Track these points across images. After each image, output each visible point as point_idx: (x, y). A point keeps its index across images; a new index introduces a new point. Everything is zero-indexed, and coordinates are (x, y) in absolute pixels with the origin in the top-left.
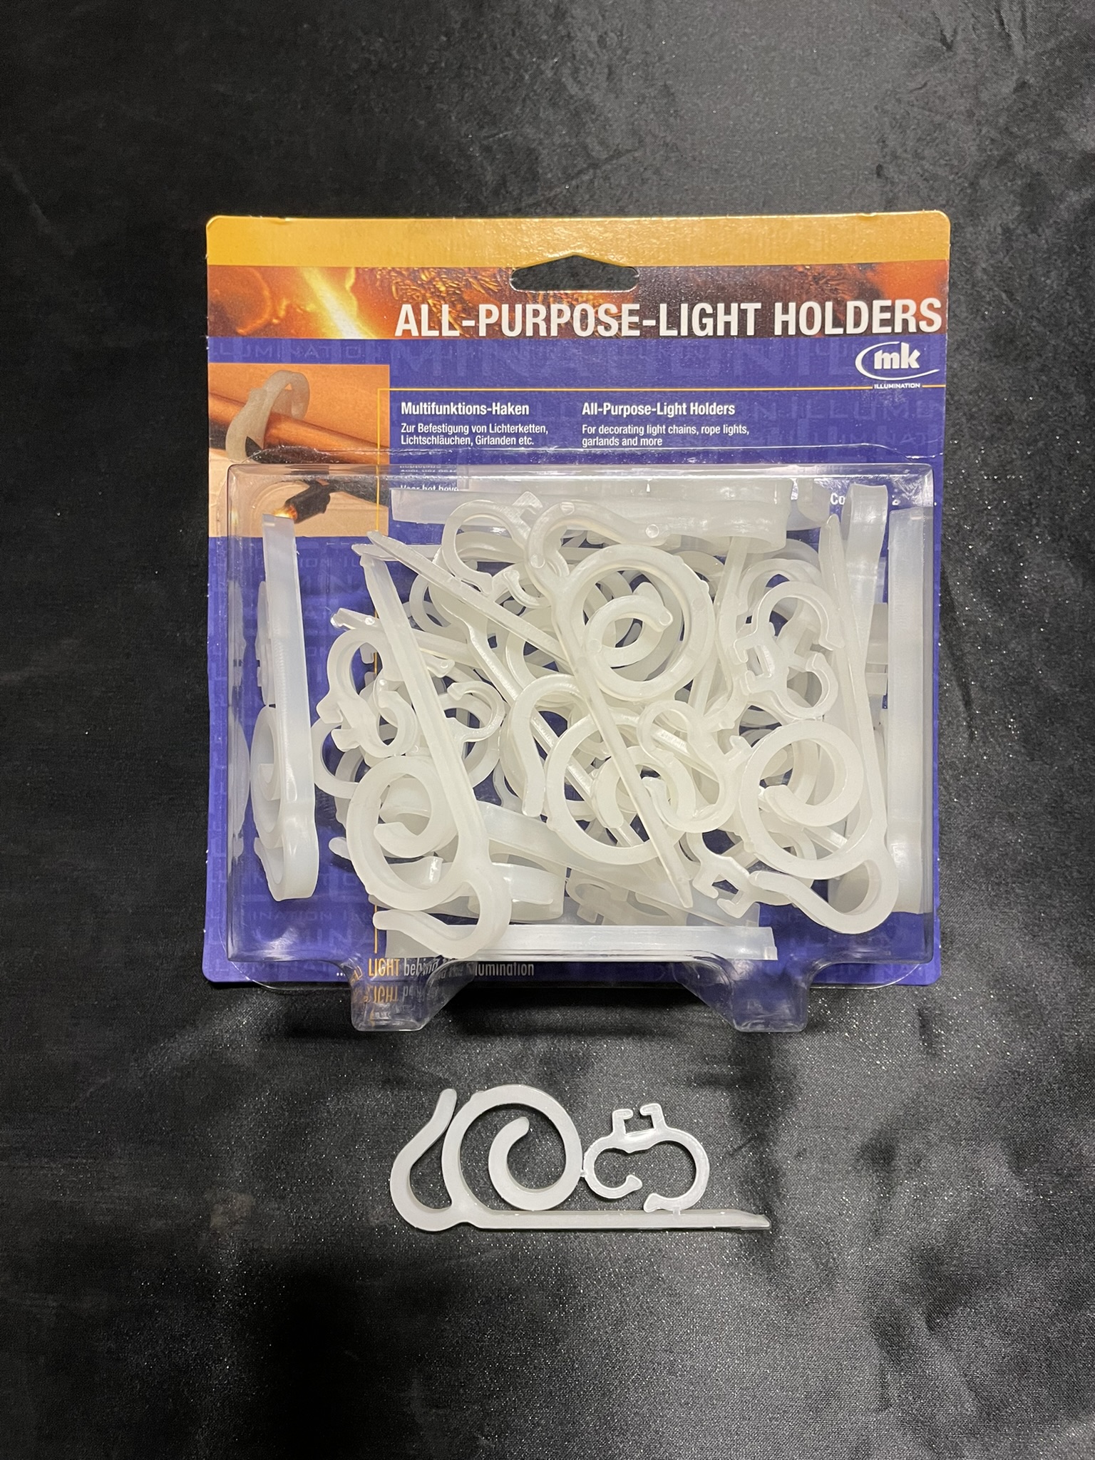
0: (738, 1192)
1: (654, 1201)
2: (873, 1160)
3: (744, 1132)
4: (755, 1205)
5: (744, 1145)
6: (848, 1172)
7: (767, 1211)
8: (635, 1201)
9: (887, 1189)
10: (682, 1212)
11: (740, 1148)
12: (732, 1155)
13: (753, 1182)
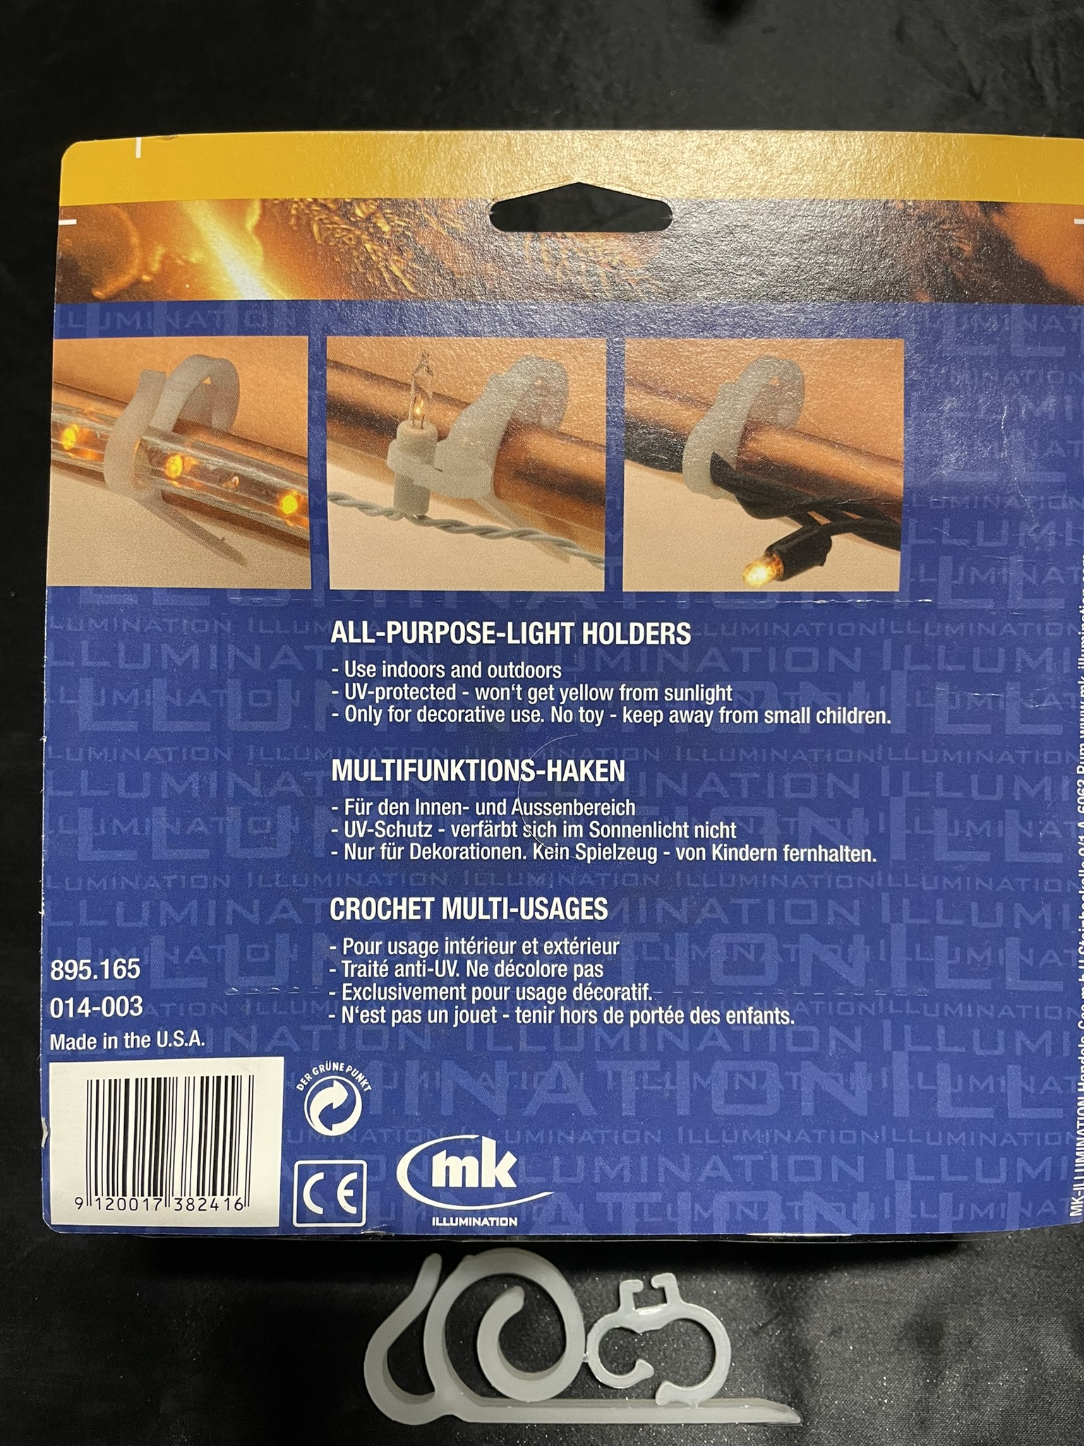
0: (764, 1377)
1: (667, 1390)
2: (917, 1339)
3: (770, 1306)
4: (783, 1392)
5: (770, 1322)
6: (890, 1354)
7: (795, 1400)
8: (648, 1390)
9: (935, 1374)
10: (700, 1405)
11: (765, 1325)
12: (756, 1333)
13: (781, 1365)
